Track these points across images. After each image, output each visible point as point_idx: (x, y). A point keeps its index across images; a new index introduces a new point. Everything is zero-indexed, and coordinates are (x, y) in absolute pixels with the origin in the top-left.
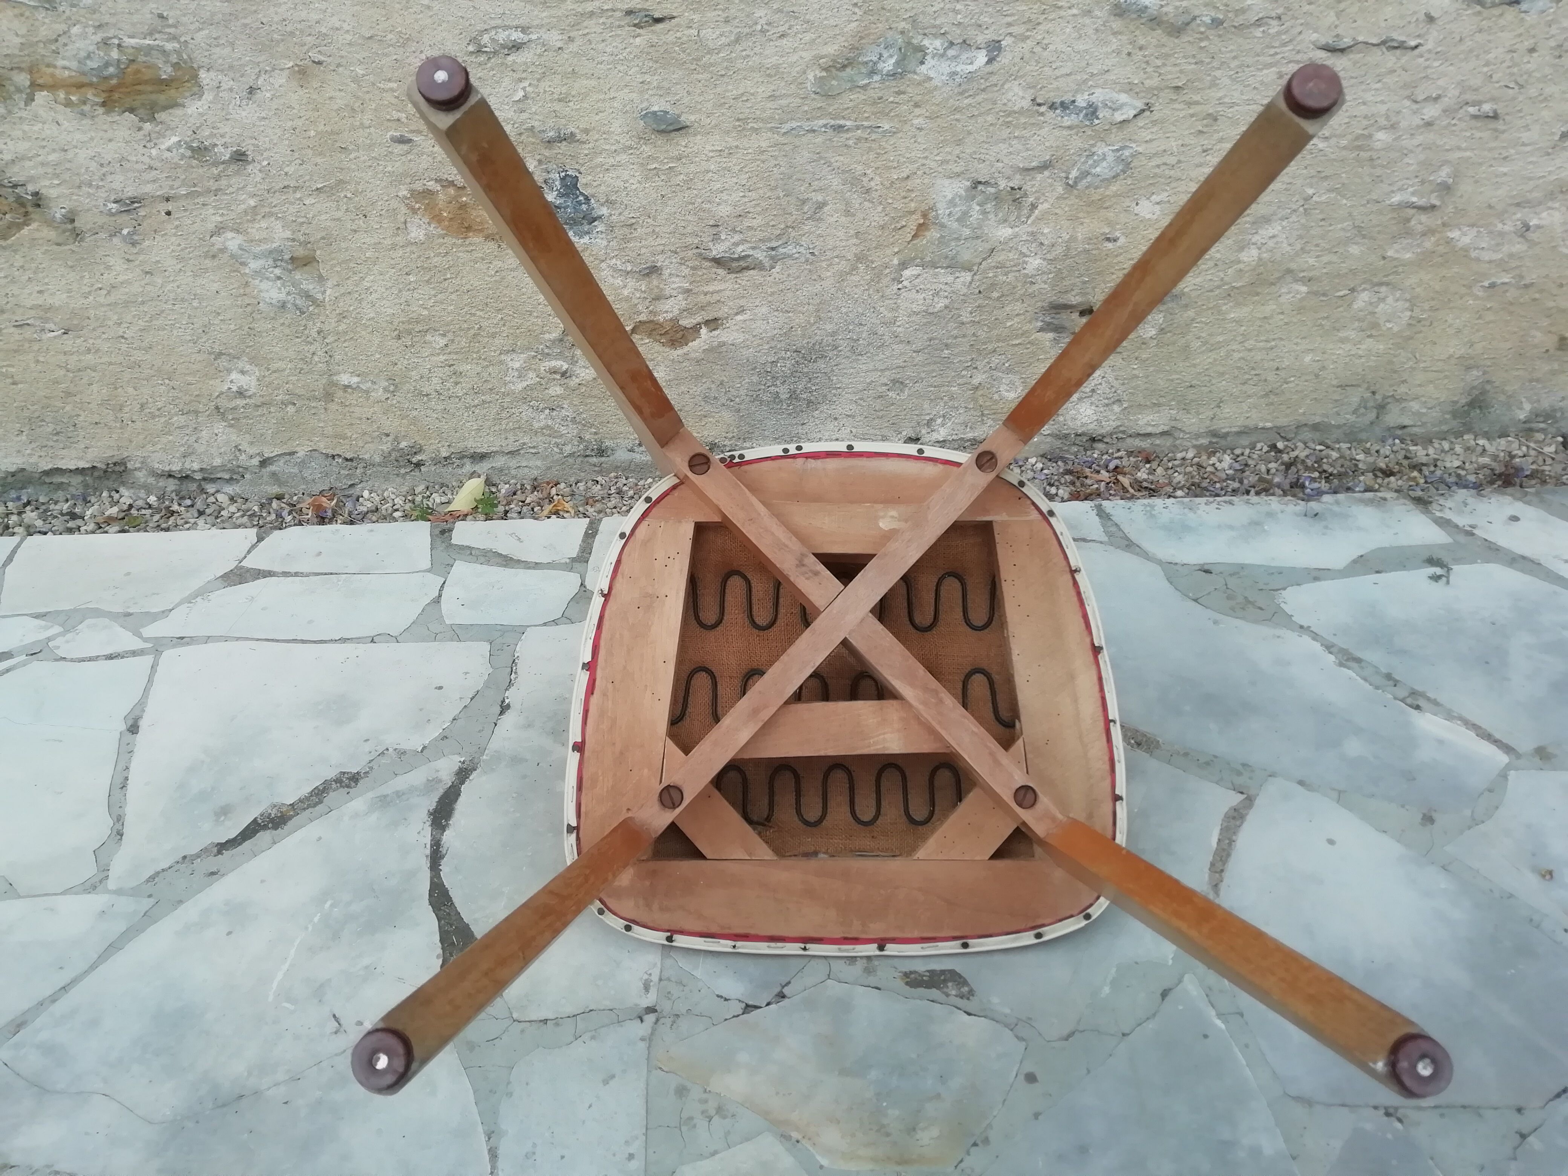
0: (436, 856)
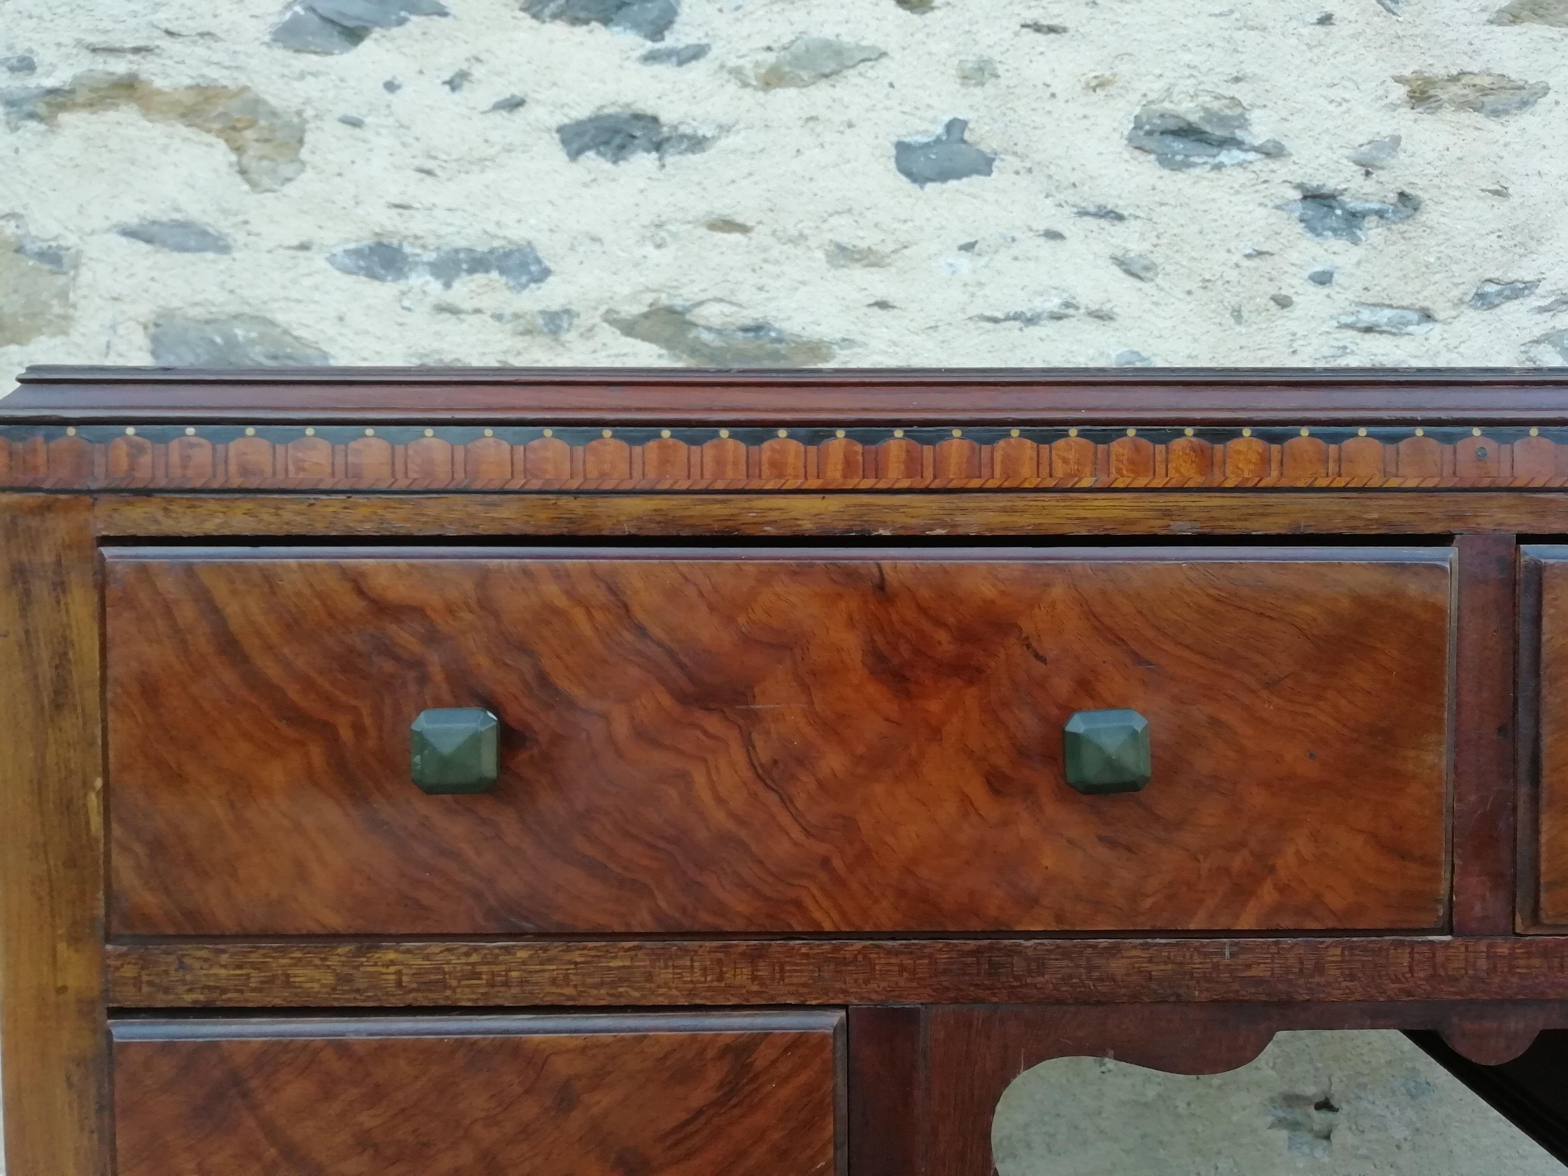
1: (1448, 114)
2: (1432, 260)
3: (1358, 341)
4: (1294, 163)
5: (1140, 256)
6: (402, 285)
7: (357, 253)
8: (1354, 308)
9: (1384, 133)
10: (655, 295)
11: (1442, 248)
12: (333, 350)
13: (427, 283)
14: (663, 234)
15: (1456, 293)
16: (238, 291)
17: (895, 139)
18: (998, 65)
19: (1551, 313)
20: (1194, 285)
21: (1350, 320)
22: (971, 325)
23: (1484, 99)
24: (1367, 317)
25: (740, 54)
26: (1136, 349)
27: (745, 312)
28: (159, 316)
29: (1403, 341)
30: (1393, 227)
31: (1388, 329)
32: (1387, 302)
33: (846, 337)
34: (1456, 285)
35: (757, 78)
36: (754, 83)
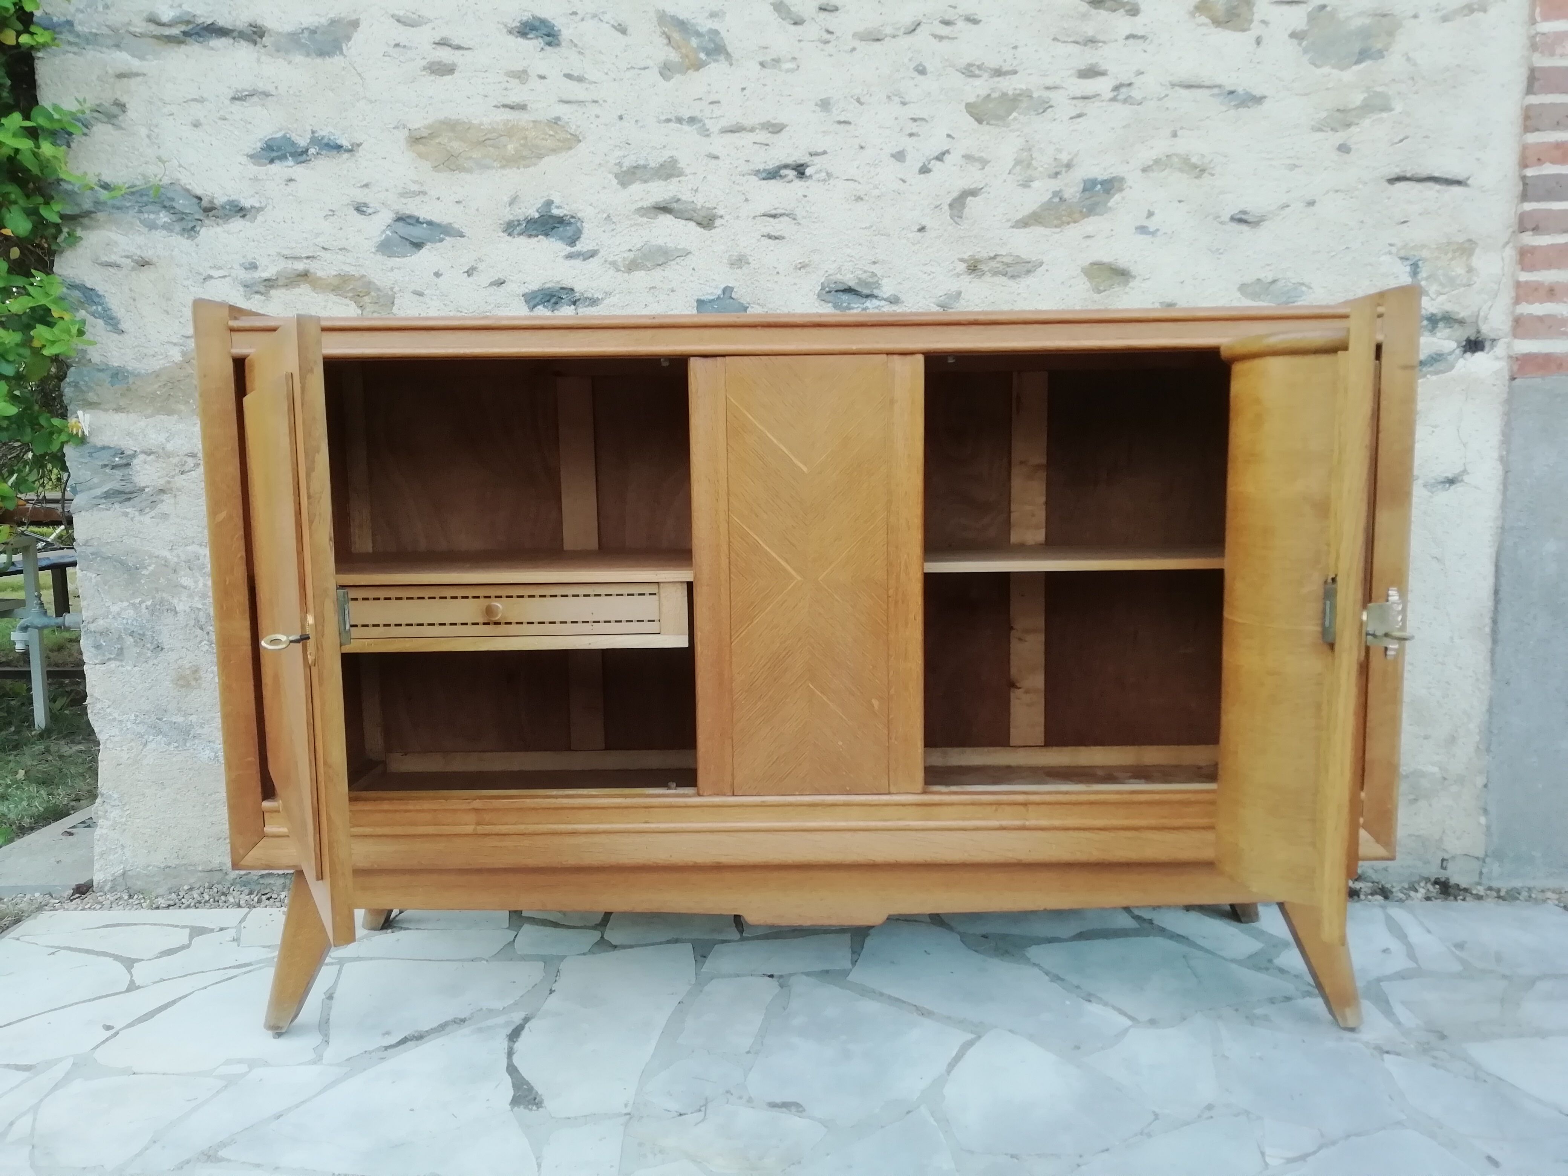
1: (988, 278)
4: (906, 306)
9: (953, 290)
17: (696, 298)
18: (749, 257)
23: (1008, 269)
25: (615, 254)
35: (624, 267)
36: (623, 269)
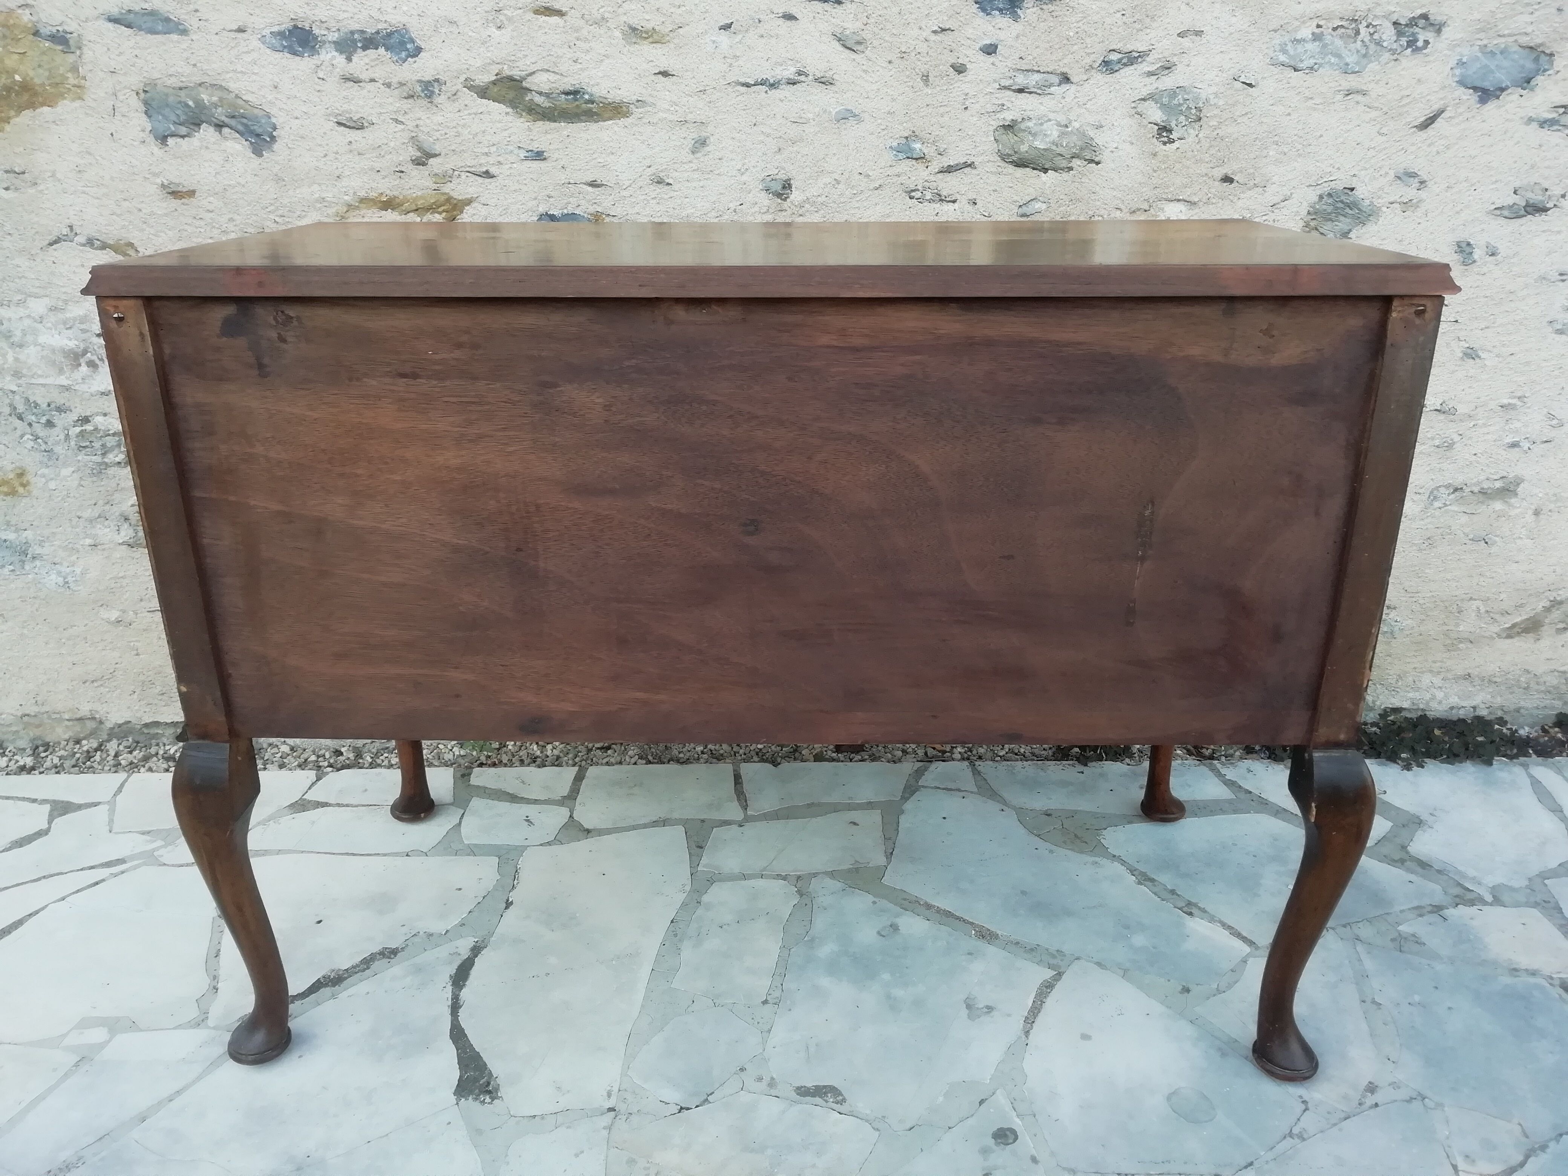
0: (455, 1007)
2: (1071, 34)
3: (1013, 99)
5: (854, 33)
6: (316, 60)
7: (281, 34)
8: (1012, 74)
10: (500, 67)
11: (1080, 24)
12: (273, 111)
13: (334, 57)
14: (502, 17)
15: (1088, 60)
16: (198, 65)
19: (1157, 77)
20: (893, 57)
21: (1007, 83)
22: (730, 89)
24: (1021, 80)
26: (849, 108)
27: (566, 80)
28: (146, 85)
29: (1046, 100)
30: (1044, 7)
31: (1035, 90)
32: (1036, 68)
33: (639, 99)
34: (1088, 54)
